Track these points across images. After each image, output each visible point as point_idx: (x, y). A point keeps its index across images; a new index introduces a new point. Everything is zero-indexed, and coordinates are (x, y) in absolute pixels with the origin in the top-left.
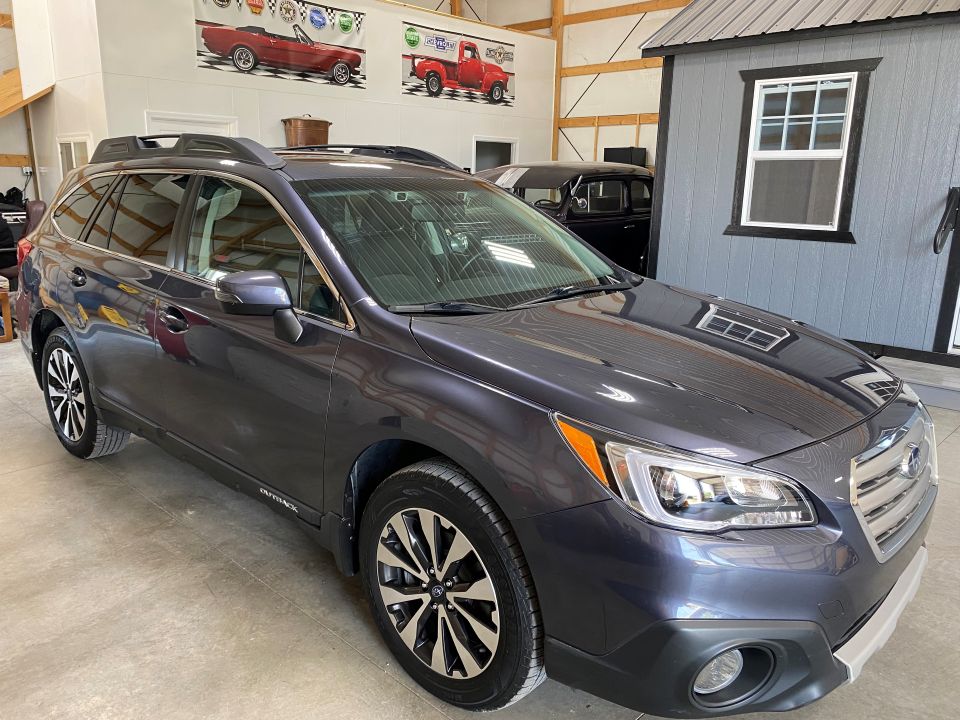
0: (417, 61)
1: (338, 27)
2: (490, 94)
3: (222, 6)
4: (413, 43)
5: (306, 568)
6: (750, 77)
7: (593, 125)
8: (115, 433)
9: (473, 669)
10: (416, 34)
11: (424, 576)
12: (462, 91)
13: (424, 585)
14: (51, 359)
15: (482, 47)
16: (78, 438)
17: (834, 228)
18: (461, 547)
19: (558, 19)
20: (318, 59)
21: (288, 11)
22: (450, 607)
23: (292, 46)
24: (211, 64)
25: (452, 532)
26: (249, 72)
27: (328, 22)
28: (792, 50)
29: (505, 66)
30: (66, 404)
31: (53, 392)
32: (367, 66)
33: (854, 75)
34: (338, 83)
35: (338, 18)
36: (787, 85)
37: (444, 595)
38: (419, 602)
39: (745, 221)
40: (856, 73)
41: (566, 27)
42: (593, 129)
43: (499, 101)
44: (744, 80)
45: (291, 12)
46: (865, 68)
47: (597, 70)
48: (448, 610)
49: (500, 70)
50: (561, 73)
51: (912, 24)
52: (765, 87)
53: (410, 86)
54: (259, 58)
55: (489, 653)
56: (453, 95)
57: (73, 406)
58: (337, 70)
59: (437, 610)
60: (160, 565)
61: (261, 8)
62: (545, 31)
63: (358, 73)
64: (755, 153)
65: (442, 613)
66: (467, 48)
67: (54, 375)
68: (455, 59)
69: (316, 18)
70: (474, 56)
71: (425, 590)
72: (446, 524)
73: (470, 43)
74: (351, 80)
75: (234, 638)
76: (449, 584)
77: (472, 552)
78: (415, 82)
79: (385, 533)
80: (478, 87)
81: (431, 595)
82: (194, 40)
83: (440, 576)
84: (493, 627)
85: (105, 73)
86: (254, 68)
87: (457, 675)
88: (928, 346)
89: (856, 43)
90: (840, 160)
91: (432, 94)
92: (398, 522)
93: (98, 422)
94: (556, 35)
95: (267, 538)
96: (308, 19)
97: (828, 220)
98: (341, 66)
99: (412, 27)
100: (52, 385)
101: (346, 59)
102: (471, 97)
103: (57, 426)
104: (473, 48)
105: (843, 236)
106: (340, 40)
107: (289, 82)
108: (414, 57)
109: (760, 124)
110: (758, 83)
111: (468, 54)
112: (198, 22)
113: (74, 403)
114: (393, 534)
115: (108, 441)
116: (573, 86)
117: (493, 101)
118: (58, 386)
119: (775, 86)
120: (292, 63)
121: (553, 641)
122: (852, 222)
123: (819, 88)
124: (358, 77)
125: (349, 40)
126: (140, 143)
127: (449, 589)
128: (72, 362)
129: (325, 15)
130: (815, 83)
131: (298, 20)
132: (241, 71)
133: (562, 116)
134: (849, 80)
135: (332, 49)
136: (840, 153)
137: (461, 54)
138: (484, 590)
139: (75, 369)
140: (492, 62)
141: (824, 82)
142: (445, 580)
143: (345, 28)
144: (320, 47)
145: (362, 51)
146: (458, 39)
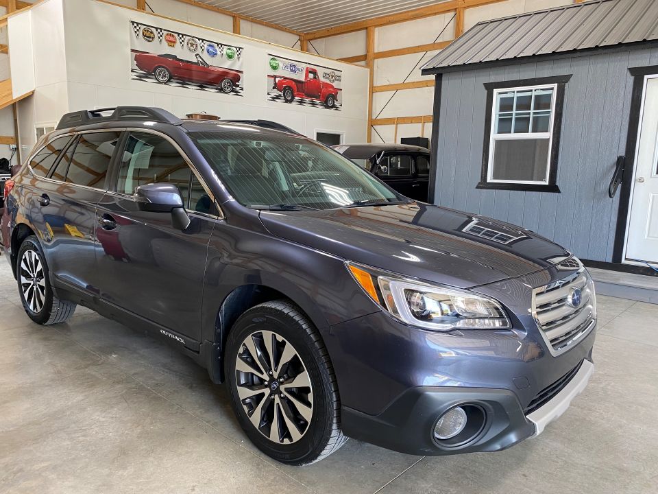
0: (277, 80)
1: (225, 57)
2: (326, 102)
3: (149, 41)
4: (275, 68)
5: (191, 387)
6: (490, 87)
7: (394, 123)
8: (65, 306)
9: (296, 435)
10: (277, 62)
11: (266, 377)
12: (307, 100)
13: (266, 383)
14: (24, 257)
15: (320, 72)
16: (39, 310)
17: (547, 183)
18: (289, 352)
19: (370, 55)
20: (211, 77)
21: (192, 45)
22: (282, 395)
23: (194, 68)
24: (140, 78)
25: (283, 344)
26: (165, 83)
27: (219, 53)
28: (516, 70)
29: (335, 84)
30: (32, 288)
31: (24, 280)
32: (244, 81)
33: (555, 86)
34: (224, 92)
35: (225, 50)
36: (514, 92)
37: (278, 387)
38: (263, 395)
39: (490, 179)
40: (556, 84)
41: (376, 60)
42: (394, 126)
43: (332, 107)
44: (486, 89)
45: (194, 46)
46: (562, 81)
47: (396, 88)
48: (281, 398)
49: (332, 87)
50: (373, 90)
51: (589, 53)
52: (500, 93)
53: (273, 95)
54: (173, 74)
55: (306, 423)
56: (301, 102)
57: (37, 288)
58: (225, 83)
59: (274, 399)
60: (92, 386)
61: (175, 42)
62: (363, 63)
63: (238, 86)
64: (494, 136)
65: (277, 400)
66: (311, 72)
67: (25, 268)
68: (303, 79)
69: (211, 50)
70: (315, 78)
71: (266, 386)
72: (280, 338)
73: (313, 69)
74: (233, 91)
75: (140, 427)
76: (281, 380)
77: (296, 355)
78: (276, 93)
79: (241, 350)
80: (318, 98)
81: (270, 389)
82: (130, 62)
83: (276, 375)
84: (308, 405)
85: (69, 81)
86: (169, 81)
87: (286, 441)
88: (609, 259)
89: (555, 66)
90: (548, 140)
91: (287, 101)
92: (249, 341)
93: (54, 298)
94: (369, 65)
95: (166, 370)
96: (205, 51)
97: (543, 178)
98: (227, 81)
99: (274, 57)
100: (23, 276)
101: (230, 77)
102: (313, 104)
103: (25, 303)
104: (314, 72)
105: (553, 188)
106: (226, 64)
107: (192, 91)
108: (275, 77)
109: (498, 117)
110: (496, 91)
111: (311, 76)
112: (133, 51)
113: (38, 287)
114: (247, 351)
115: (60, 312)
116: (381, 99)
117: (327, 107)
118: (27, 276)
119: (506, 93)
120: (194, 78)
121: (346, 408)
122: (558, 179)
123: (534, 94)
124: (238, 88)
125: (233, 64)
126: (90, 114)
127: (282, 383)
128: (37, 258)
129: (217, 48)
130: (531, 91)
131: (199, 51)
132: (160, 83)
133: (374, 117)
134: (552, 89)
135: (221, 70)
136: (549, 135)
137: (307, 76)
138: (303, 380)
139: (39, 263)
140: (327, 81)
141: (536, 90)
142: (279, 377)
143: (230, 57)
144: (213, 69)
145: (241, 72)
146: (305, 66)
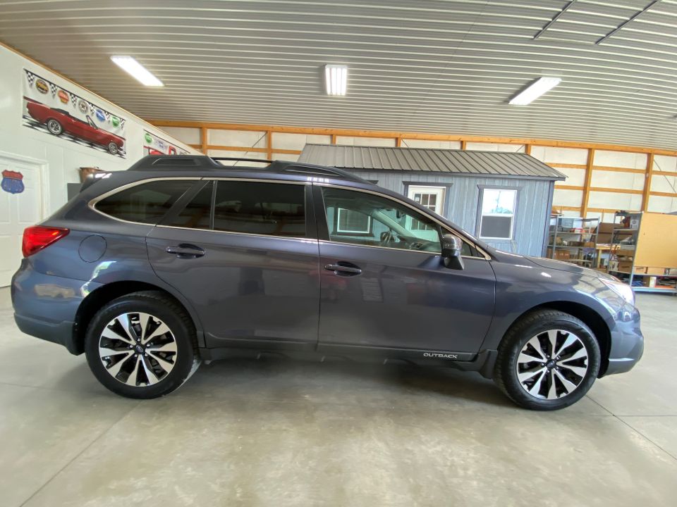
0: (151, 151)
1: (111, 124)
3: (42, 92)
4: (149, 141)
10: (150, 137)
15: (177, 150)
19: (205, 146)
20: (99, 138)
21: (83, 106)
23: (85, 127)
24: (33, 125)
26: (58, 135)
27: (106, 119)
32: (127, 147)
34: (111, 153)
45: (85, 108)
54: (65, 129)
58: (112, 146)
61: (67, 100)
62: (199, 150)
63: (122, 150)
66: (172, 149)
68: (168, 154)
69: (100, 114)
70: (175, 154)
73: (174, 147)
74: (118, 153)
82: (21, 108)
86: (61, 134)
96: (95, 115)
98: (113, 144)
99: (148, 133)
101: (115, 141)
104: (174, 150)
106: (113, 131)
107: (82, 147)
108: (149, 148)
111: (172, 153)
112: (25, 98)
120: (85, 136)
124: (122, 152)
125: (118, 131)
129: (105, 115)
131: (89, 113)
132: (52, 134)
135: (108, 134)
137: (170, 152)
143: (115, 125)
144: (101, 131)
145: (124, 139)
146: (168, 144)
